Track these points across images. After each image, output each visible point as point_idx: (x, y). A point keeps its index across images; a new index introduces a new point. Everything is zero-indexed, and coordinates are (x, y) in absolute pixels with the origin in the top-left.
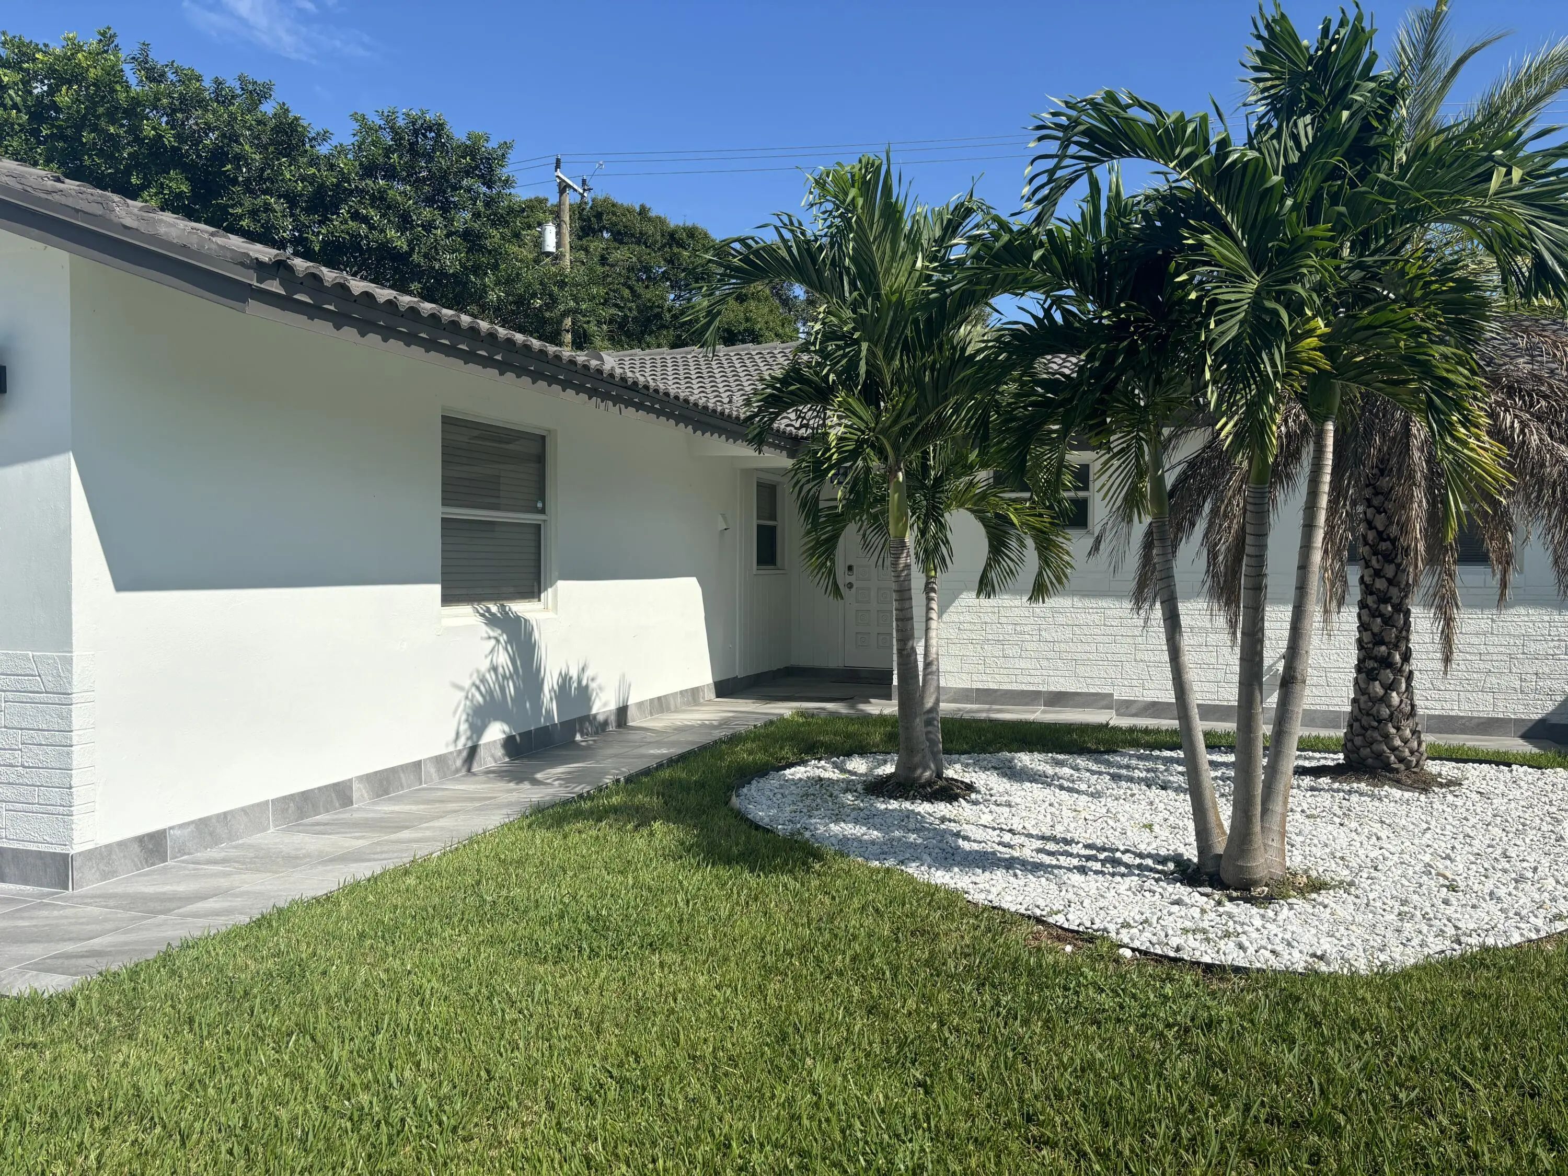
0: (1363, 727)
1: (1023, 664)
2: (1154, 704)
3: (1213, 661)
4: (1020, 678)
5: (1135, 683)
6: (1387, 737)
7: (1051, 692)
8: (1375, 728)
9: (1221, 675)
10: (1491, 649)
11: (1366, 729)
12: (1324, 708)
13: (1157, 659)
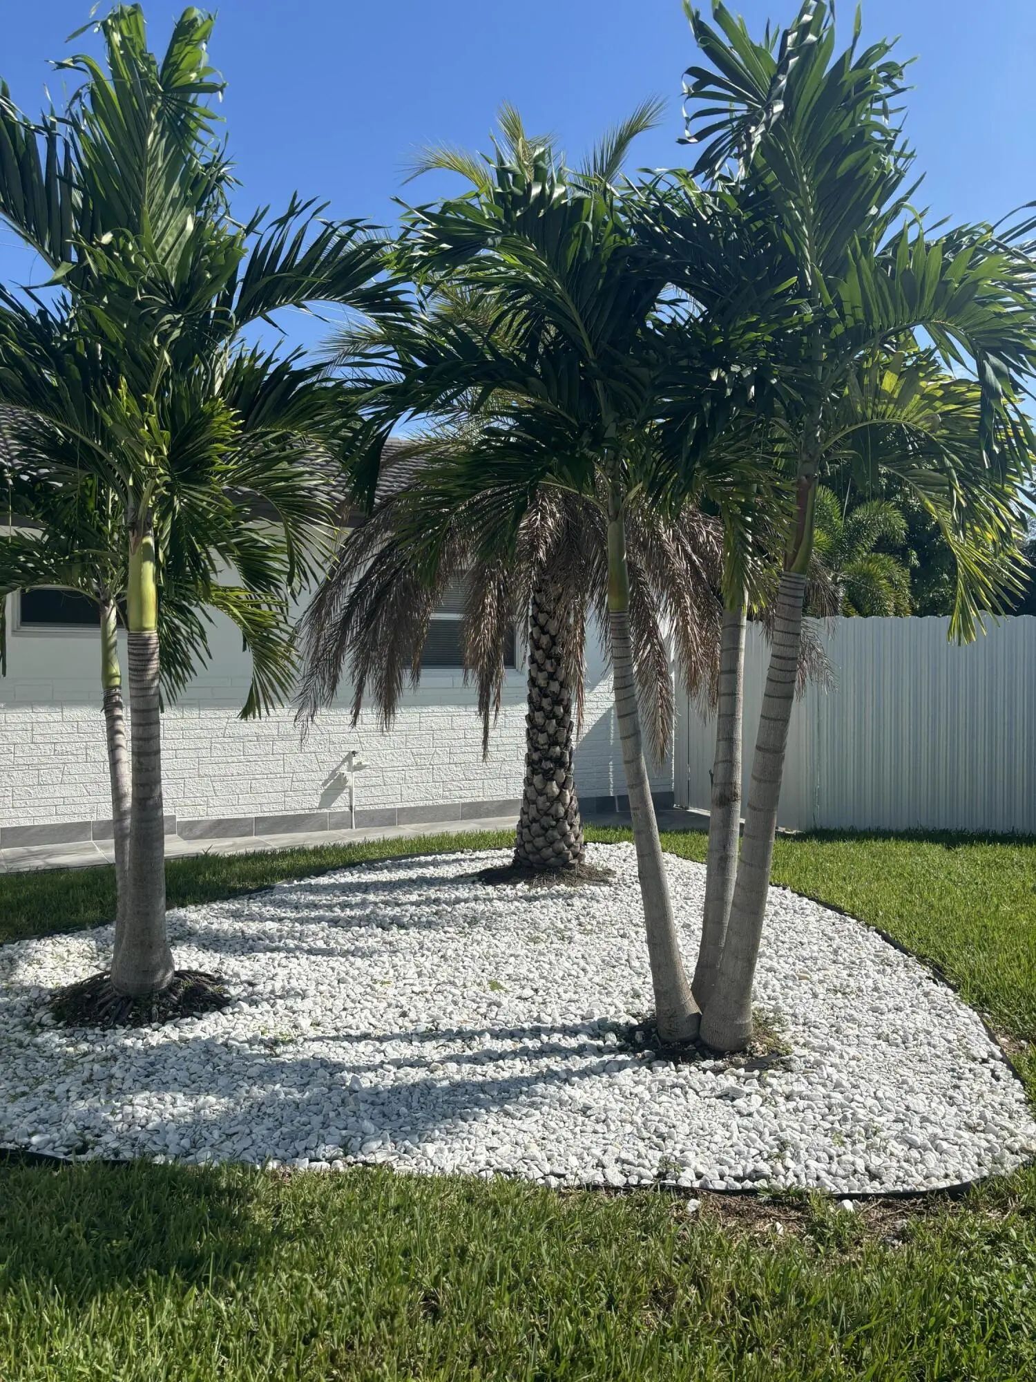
0: (543, 828)
1: (67, 791)
2: (220, 822)
3: (280, 769)
4: (61, 809)
5: (198, 801)
6: (564, 835)
7: (102, 822)
8: (554, 827)
9: (287, 783)
10: (505, 741)
11: (547, 830)
12: (382, 807)
13: (223, 772)
